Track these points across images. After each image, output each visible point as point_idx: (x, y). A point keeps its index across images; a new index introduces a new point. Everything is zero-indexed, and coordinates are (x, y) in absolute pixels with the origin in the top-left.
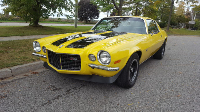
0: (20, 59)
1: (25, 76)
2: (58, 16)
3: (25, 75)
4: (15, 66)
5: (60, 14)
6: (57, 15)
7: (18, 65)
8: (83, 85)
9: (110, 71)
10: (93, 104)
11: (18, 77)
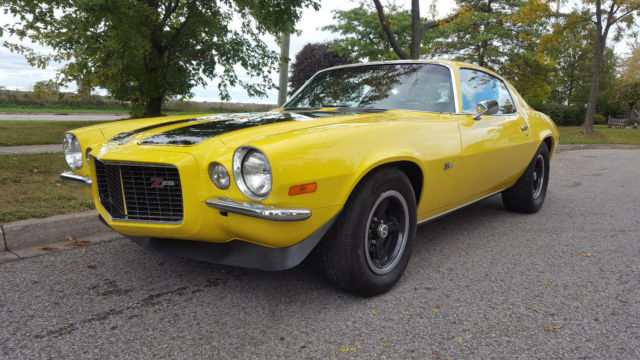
0: (45, 200)
1: (43, 252)
2: (222, 88)
3: (44, 249)
4: (21, 218)
5: (228, 83)
6: (220, 85)
7: (34, 217)
8: (213, 283)
9: (273, 219)
10: (214, 343)
11: (21, 253)
